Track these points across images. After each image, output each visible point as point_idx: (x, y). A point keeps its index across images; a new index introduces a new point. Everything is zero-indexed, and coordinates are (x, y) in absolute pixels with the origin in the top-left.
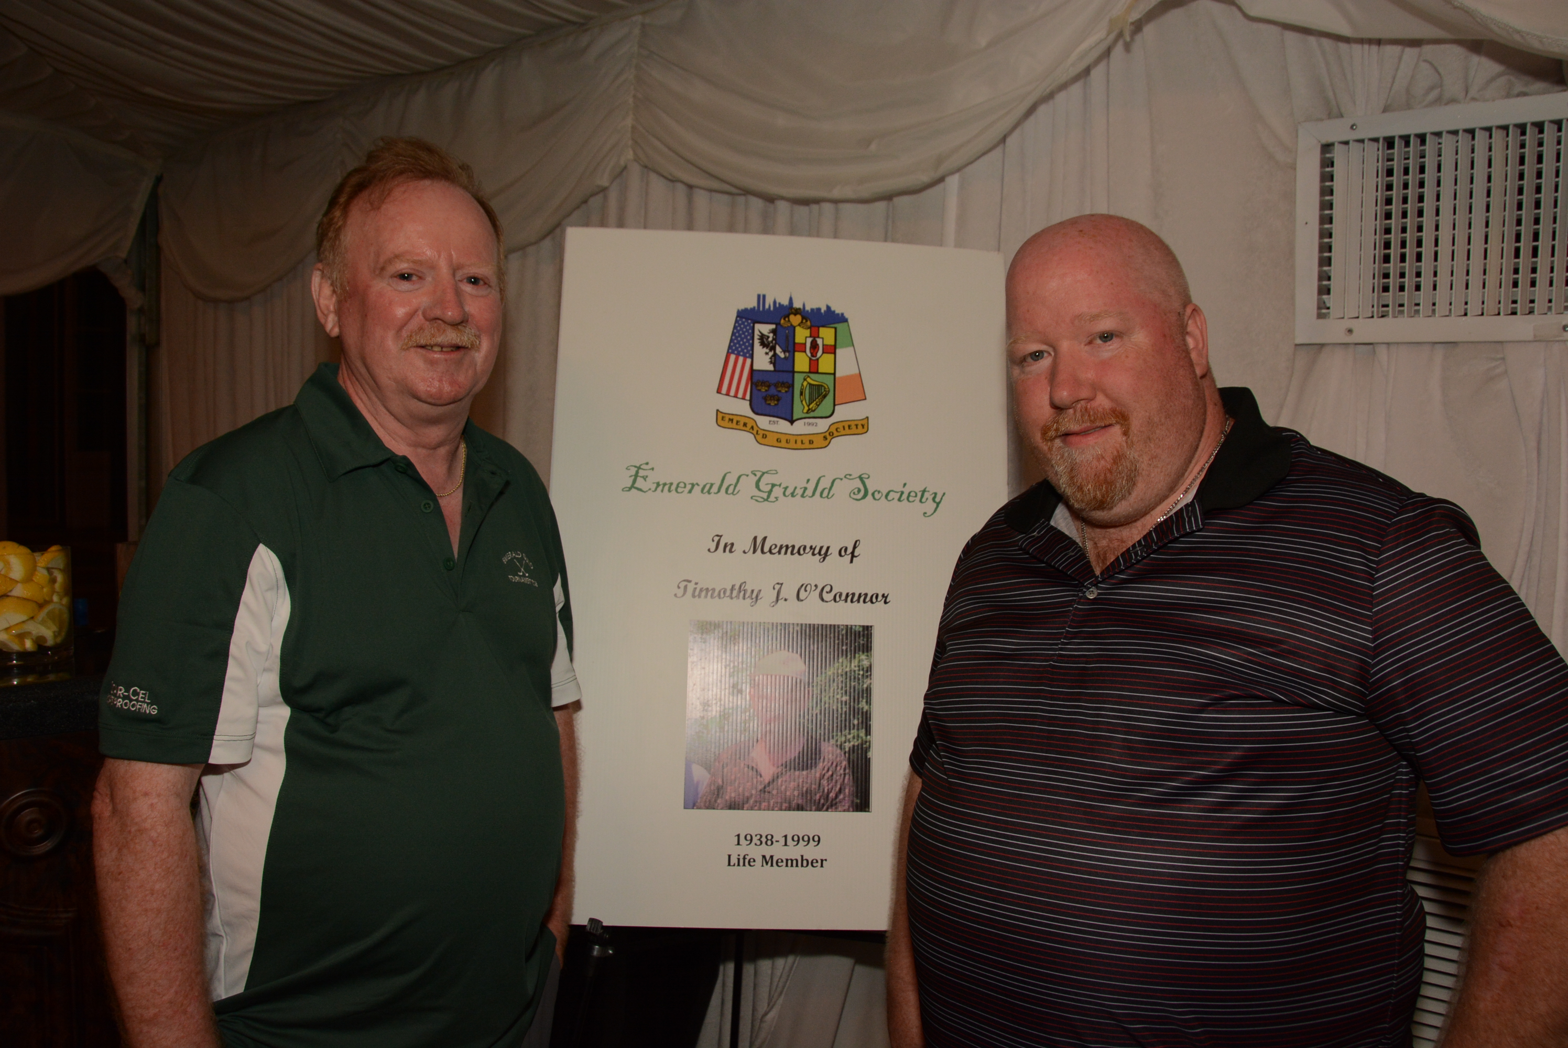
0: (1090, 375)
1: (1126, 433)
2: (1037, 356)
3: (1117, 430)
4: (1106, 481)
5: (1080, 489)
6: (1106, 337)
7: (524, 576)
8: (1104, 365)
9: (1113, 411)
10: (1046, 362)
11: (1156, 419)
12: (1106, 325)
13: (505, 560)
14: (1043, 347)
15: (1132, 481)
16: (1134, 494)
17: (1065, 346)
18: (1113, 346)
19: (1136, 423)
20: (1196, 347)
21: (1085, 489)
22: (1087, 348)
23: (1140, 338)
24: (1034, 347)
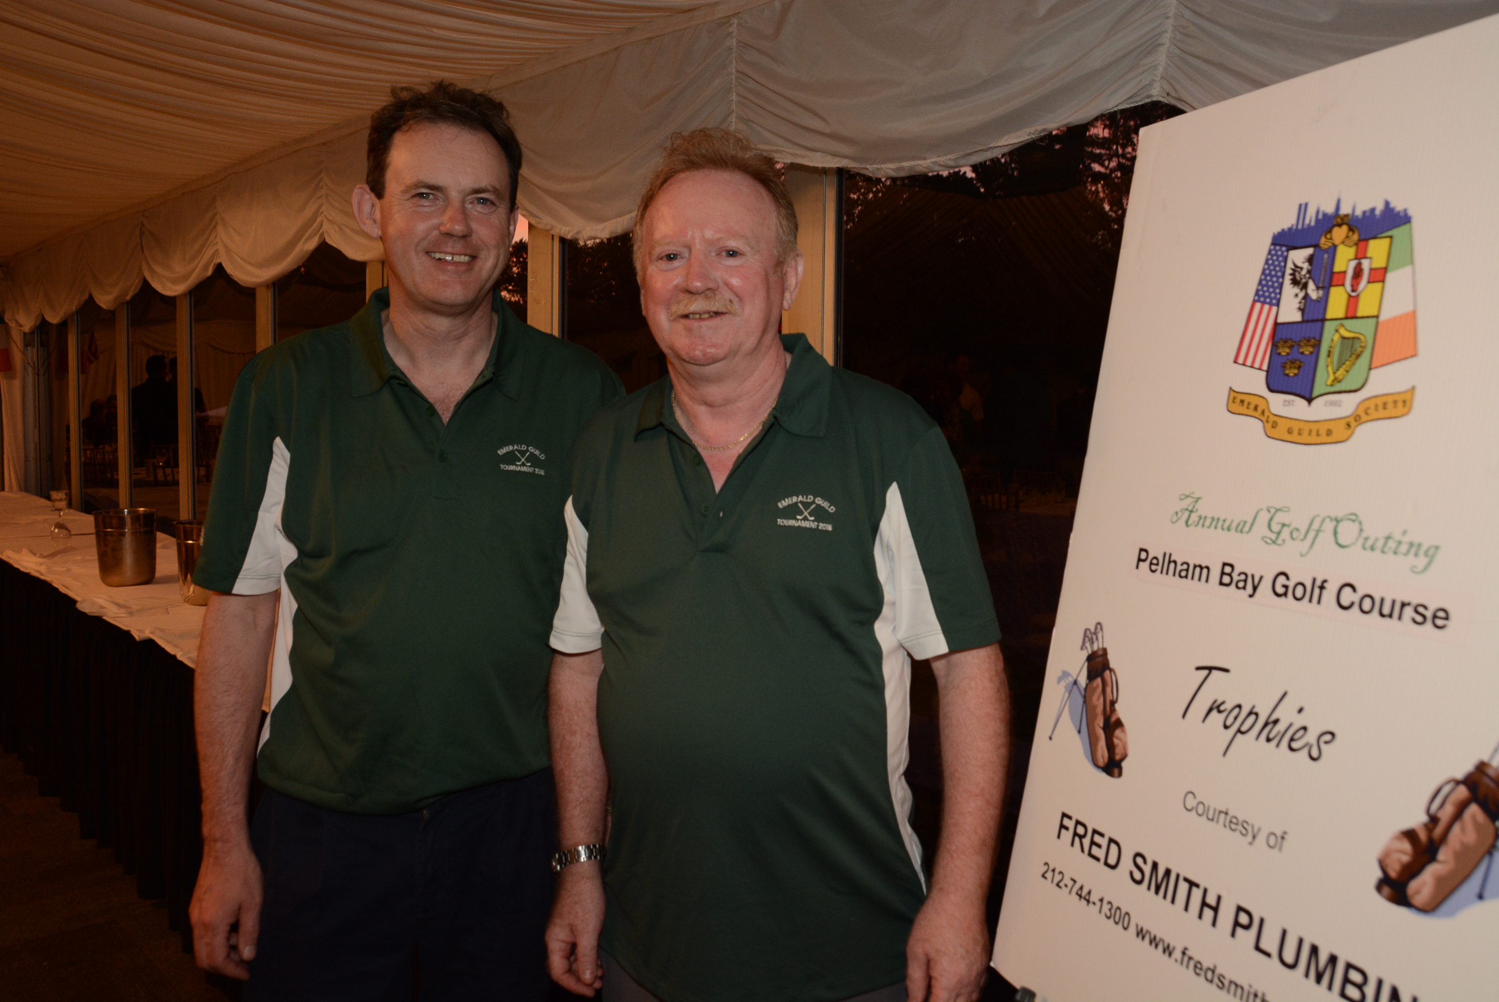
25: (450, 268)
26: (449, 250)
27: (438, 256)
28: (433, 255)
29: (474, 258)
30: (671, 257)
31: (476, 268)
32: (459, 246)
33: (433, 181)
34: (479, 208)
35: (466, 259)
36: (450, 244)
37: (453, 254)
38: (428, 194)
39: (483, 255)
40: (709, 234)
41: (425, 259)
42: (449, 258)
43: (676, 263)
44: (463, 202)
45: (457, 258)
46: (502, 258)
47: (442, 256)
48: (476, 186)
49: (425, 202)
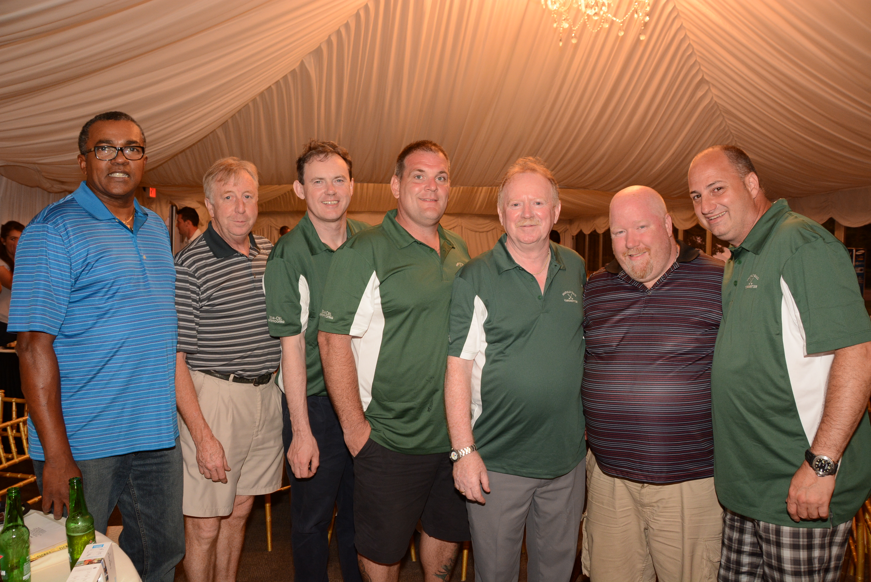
0: (638, 238)
1: (649, 254)
2: (621, 232)
3: (647, 253)
4: (644, 270)
5: (636, 273)
6: (642, 227)
7: (571, 299)
8: (642, 235)
9: (646, 248)
10: (624, 234)
11: (658, 250)
12: (642, 224)
13: (563, 294)
14: (623, 230)
15: (652, 269)
16: (652, 273)
17: (630, 230)
18: (644, 230)
19: (652, 252)
20: (668, 227)
21: (637, 273)
22: (637, 230)
23: (653, 227)
24: (620, 230)
25: (330, 207)
26: (330, 200)
27: (326, 203)
28: (324, 202)
29: (339, 201)
30: (516, 205)
31: (340, 205)
32: (332, 198)
33: (320, 177)
34: (338, 183)
35: (336, 202)
36: (329, 197)
37: (331, 201)
38: (319, 181)
39: (341, 200)
40: (530, 197)
41: (321, 204)
42: (330, 203)
43: (517, 207)
44: (332, 182)
45: (332, 202)
46: (348, 200)
47: (327, 202)
48: (336, 176)
49: (318, 184)
